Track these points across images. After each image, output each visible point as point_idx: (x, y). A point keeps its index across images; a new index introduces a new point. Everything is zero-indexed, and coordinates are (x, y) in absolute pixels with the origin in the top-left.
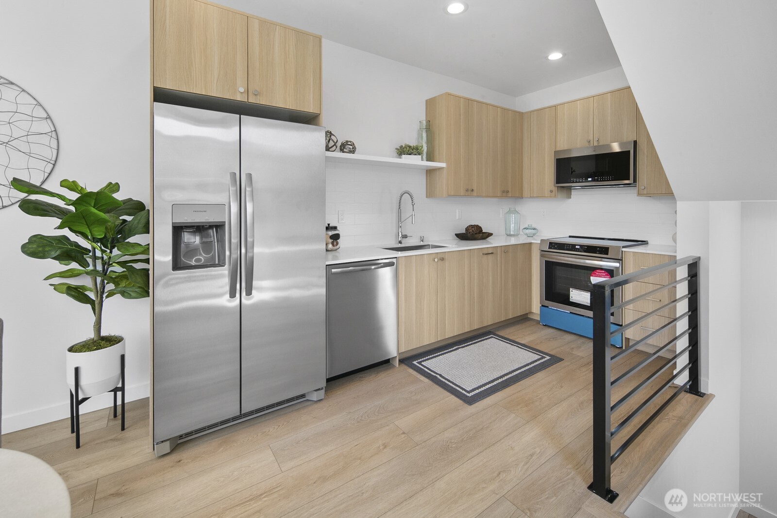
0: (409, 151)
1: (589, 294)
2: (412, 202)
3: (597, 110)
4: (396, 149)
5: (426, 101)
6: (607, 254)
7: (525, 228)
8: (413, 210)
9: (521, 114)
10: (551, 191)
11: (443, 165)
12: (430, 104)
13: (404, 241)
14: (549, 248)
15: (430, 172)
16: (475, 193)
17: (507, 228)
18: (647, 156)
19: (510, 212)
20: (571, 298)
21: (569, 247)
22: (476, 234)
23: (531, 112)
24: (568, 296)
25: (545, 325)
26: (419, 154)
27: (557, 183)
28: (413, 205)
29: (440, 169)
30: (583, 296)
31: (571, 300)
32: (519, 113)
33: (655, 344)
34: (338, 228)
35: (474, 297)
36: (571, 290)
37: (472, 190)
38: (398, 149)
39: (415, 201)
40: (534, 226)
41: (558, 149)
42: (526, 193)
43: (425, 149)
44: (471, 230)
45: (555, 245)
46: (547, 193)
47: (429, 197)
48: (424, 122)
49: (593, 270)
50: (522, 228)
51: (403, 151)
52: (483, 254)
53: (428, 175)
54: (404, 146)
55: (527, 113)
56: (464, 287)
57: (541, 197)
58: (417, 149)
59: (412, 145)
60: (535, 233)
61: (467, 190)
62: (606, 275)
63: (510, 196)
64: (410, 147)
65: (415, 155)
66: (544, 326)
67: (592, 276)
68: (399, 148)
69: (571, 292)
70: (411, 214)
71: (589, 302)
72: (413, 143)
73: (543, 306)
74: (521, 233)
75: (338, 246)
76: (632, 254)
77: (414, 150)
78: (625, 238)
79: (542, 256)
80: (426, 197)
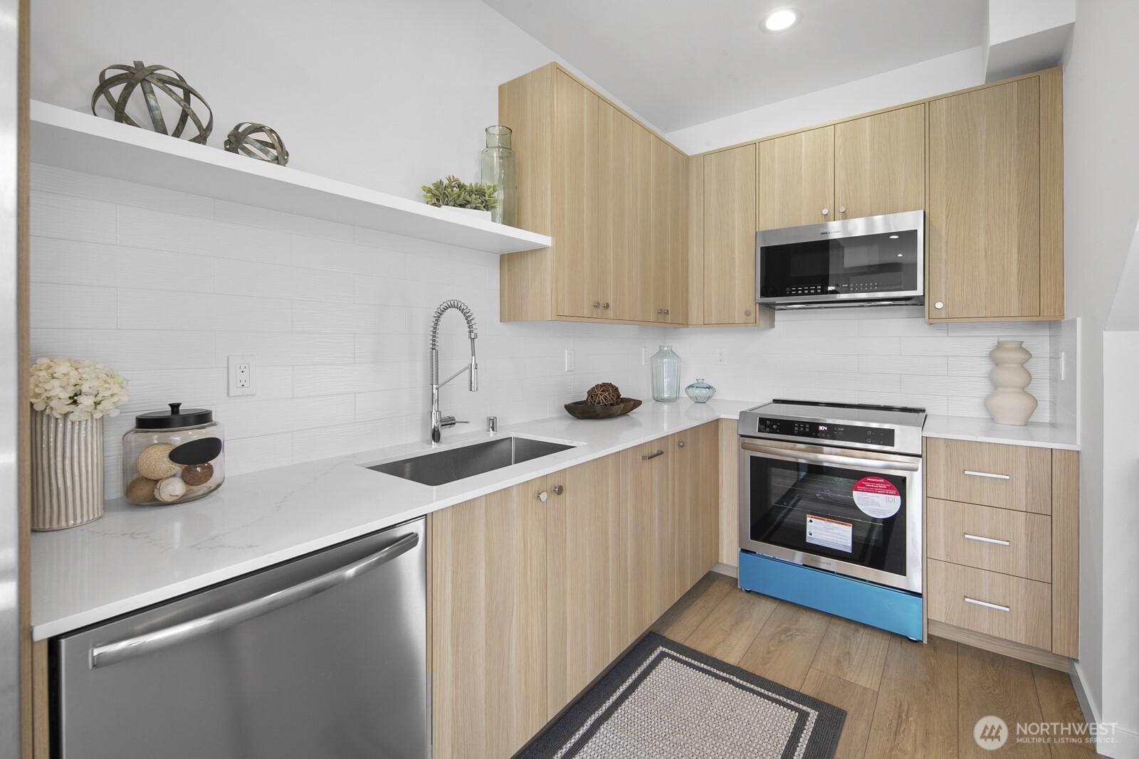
0: (459, 197)
1: (851, 528)
2: (470, 332)
3: (841, 152)
4: (424, 188)
5: (500, 87)
6: (892, 445)
7: (689, 387)
8: (473, 354)
9: (687, 159)
10: (748, 314)
11: (545, 240)
12: (512, 94)
13: (445, 432)
14: (759, 431)
15: (511, 260)
16: (610, 313)
17: (656, 388)
18: (947, 243)
19: (661, 354)
20: (808, 535)
21: (804, 427)
22: (612, 405)
23: (705, 155)
24: (802, 531)
25: (750, 591)
26: (487, 208)
27: (763, 294)
28: (472, 340)
29: (538, 250)
30: (835, 531)
31: (807, 541)
32: (684, 155)
33: (996, 634)
34: (214, 418)
35: (626, 569)
36: (808, 519)
37: (607, 306)
38: (429, 191)
39: (478, 328)
40: (709, 382)
41: (762, 228)
42: (695, 314)
43: (500, 195)
44: (601, 397)
45: (771, 425)
46: (738, 317)
47: (509, 320)
48: (496, 130)
49: (859, 478)
50: (684, 385)
51: (443, 194)
52: (644, 458)
53: (506, 266)
54: (446, 182)
55: (697, 156)
56: (607, 548)
57: (725, 324)
58: (480, 192)
59: (467, 184)
60: (710, 395)
61: (597, 306)
62: (888, 488)
63: (670, 322)
64: (461, 186)
65: (476, 208)
66: (749, 595)
67: (856, 490)
68: (432, 188)
69: (808, 524)
70: (467, 364)
71: (850, 545)
72: (469, 179)
73: (743, 550)
74: (683, 394)
75: (211, 483)
76: (942, 443)
77: (474, 196)
78: (882, 404)
79: (744, 447)
80: (501, 321)
